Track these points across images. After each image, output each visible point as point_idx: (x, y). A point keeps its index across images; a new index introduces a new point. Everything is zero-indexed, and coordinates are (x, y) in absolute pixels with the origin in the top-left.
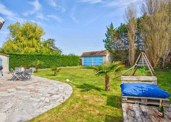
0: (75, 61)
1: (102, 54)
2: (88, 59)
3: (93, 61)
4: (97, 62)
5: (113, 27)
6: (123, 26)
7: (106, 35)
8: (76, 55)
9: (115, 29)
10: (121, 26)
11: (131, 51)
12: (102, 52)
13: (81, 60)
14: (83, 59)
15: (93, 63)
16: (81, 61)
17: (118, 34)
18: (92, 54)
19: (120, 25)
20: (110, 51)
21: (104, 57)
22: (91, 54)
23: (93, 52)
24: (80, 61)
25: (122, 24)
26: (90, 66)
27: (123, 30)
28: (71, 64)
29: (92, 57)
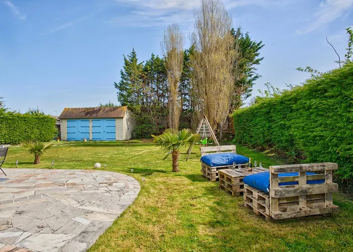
0: (43, 130)
1: (113, 114)
2: (78, 124)
3: (91, 130)
4: (102, 132)
5: (136, 60)
6: (156, 60)
7: (122, 73)
8: (46, 114)
9: (140, 64)
10: (152, 59)
11: (173, 110)
12: (113, 110)
13: (59, 126)
14: (64, 125)
15: (91, 133)
16: (59, 129)
17: (147, 75)
18: (89, 114)
19: (149, 58)
20: (131, 109)
21: (117, 121)
22: (87, 114)
23: (91, 108)
24: (56, 129)
25: (153, 55)
26: (86, 141)
27: (155, 67)
28: (33, 136)
29: (90, 120)
